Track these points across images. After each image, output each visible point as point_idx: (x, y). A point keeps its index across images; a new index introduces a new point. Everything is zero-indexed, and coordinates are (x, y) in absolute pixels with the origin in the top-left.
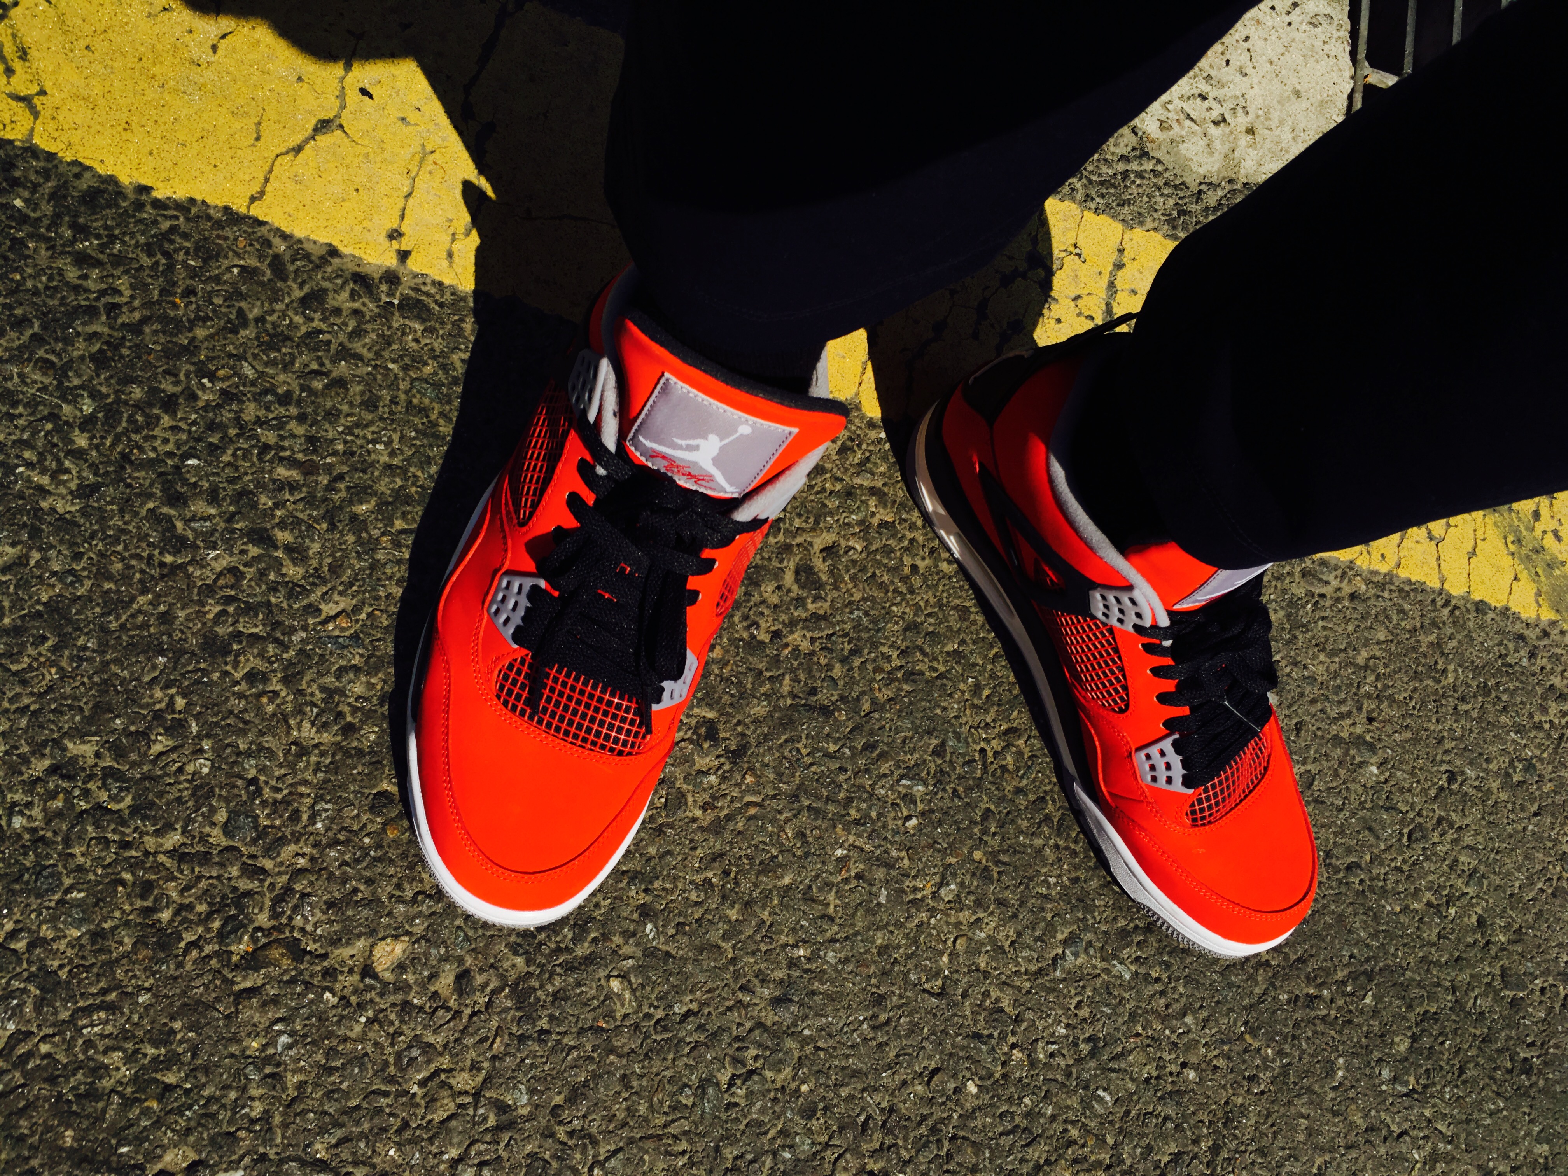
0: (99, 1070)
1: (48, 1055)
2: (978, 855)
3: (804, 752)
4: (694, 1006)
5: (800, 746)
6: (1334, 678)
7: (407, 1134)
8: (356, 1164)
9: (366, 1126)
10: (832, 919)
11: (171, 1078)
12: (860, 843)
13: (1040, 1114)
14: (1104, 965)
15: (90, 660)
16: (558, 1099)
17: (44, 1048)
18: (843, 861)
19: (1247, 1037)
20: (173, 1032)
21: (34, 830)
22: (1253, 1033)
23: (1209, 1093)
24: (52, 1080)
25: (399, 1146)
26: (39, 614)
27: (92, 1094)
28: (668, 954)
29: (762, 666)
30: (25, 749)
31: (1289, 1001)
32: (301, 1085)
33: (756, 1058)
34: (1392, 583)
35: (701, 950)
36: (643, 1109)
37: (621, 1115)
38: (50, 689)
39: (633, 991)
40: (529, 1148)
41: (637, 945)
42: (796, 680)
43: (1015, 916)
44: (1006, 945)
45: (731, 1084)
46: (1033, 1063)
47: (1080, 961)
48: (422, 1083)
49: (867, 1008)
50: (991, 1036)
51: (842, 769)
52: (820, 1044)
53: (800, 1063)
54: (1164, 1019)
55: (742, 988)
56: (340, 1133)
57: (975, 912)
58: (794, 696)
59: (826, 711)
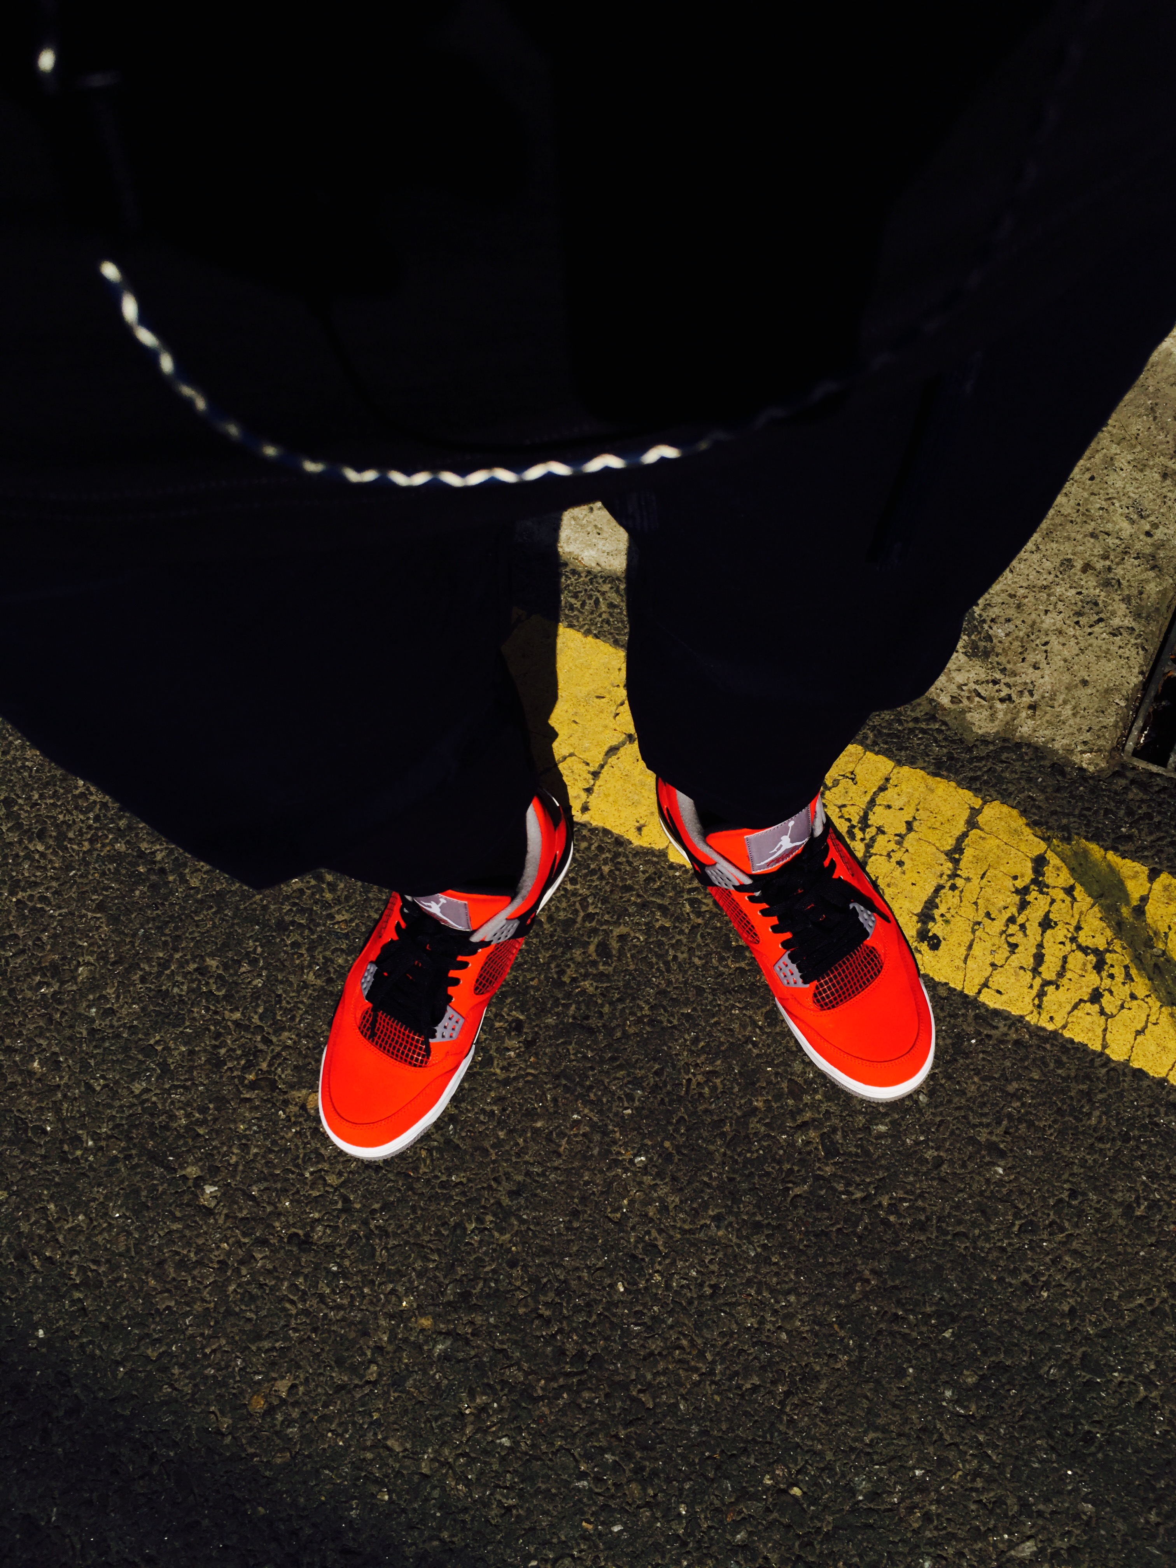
0: (173, 1117)
1: (154, 1103)
2: (667, 1144)
3: (572, 1052)
4: (464, 1180)
5: (570, 1047)
6: (982, 1096)
7: (297, 1197)
8: (269, 1203)
9: (279, 1186)
10: (559, 1155)
11: (201, 1131)
12: (591, 1115)
13: (664, 1321)
14: (738, 1241)
15: (227, 921)
16: (376, 1206)
17: (154, 1099)
18: (577, 1123)
20: (209, 1108)
21: (181, 996)
22: (841, 1325)
23: (795, 1354)
24: (152, 1115)
25: (291, 1202)
26: (213, 895)
27: (166, 1128)
28: (458, 1145)
29: (560, 996)
30: (189, 957)
31: (877, 1313)
32: (256, 1155)
33: (491, 1222)
34: (1057, 1040)
35: (476, 1149)
36: (419, 1228)
37: (407, 1227)
38: (208, 931)
39: (432, 1160)
40: (354, 1227)
41: (442, 1135)
42: (578, 1009)
43: (681, 1190)
44: (671, 1207)
46: (668, 1287)
47: (720, 1233)
48: (312, 1173)
49: (566, 1215)
50: (643, 1260)
51: (592, 1069)
52: (532, 1227)
53: (516, 1234)
54: (772, 1291)
55: (495, 1179)
56: (266, 1184)
57: (654, 1179)
58: (574, 1018)
59: (591, 1031)
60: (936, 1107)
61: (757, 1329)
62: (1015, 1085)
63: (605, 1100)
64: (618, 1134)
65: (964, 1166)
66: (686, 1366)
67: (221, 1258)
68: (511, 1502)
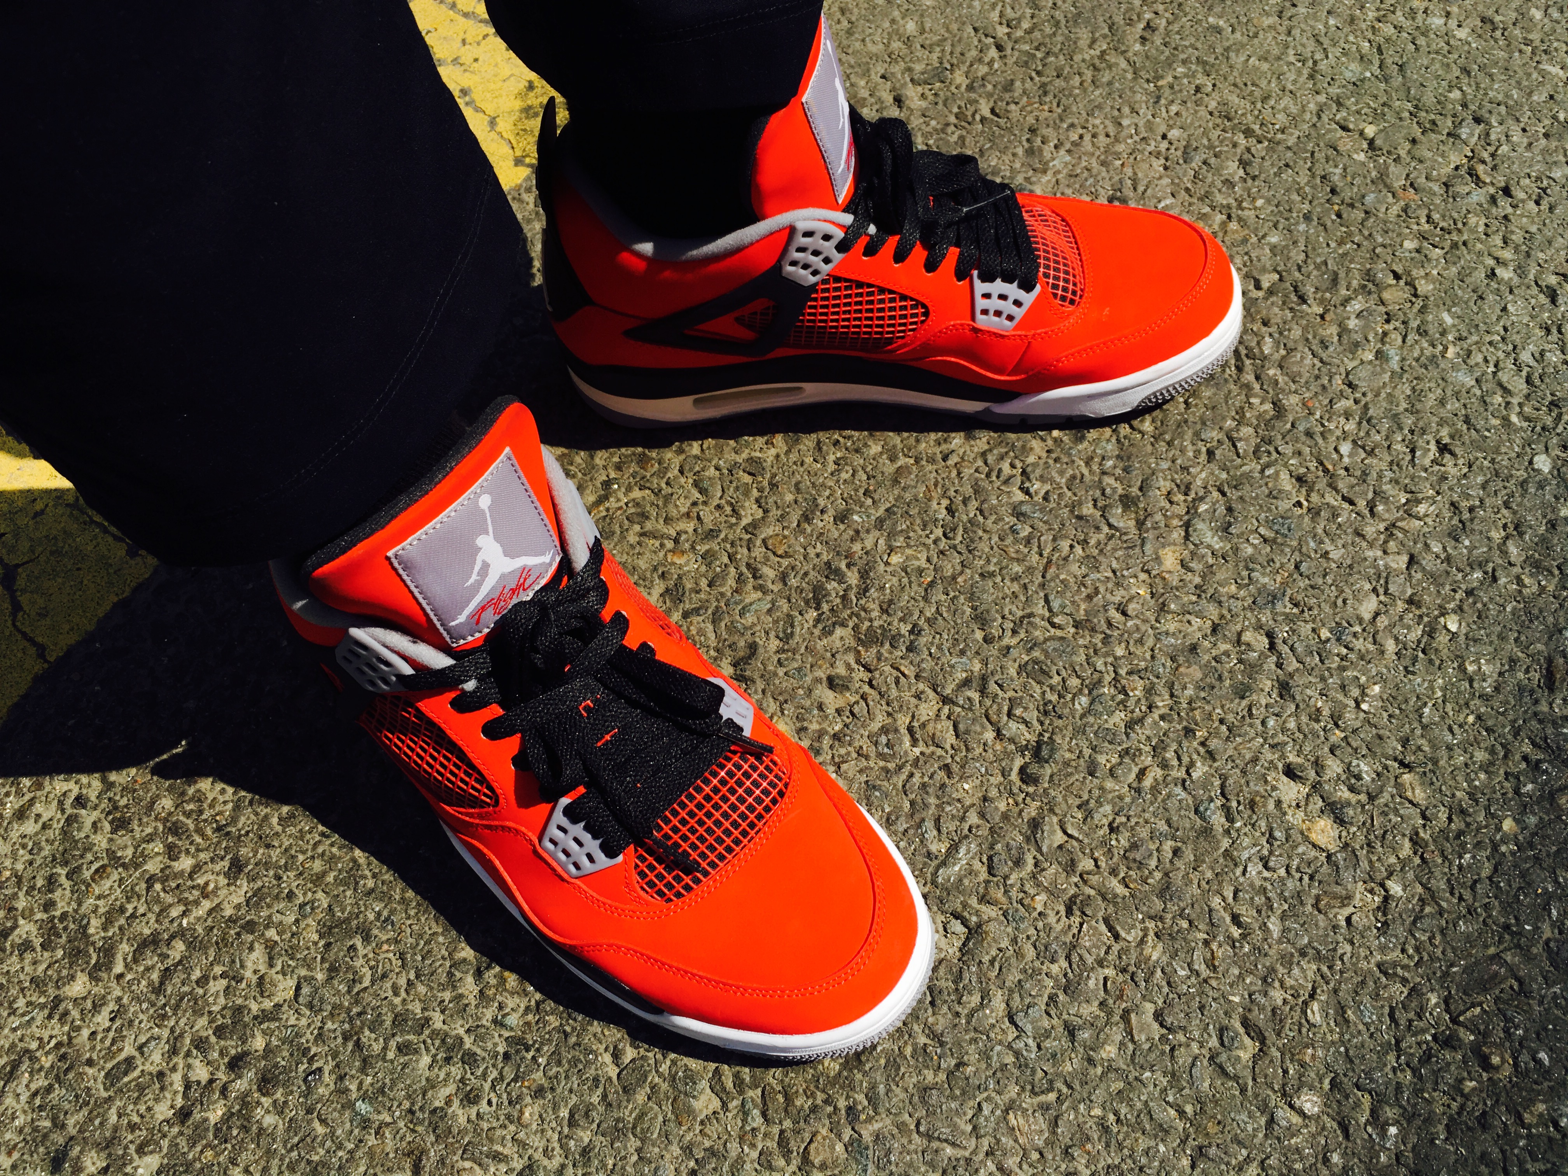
19: (1160, 83)
45: (1027, 492)
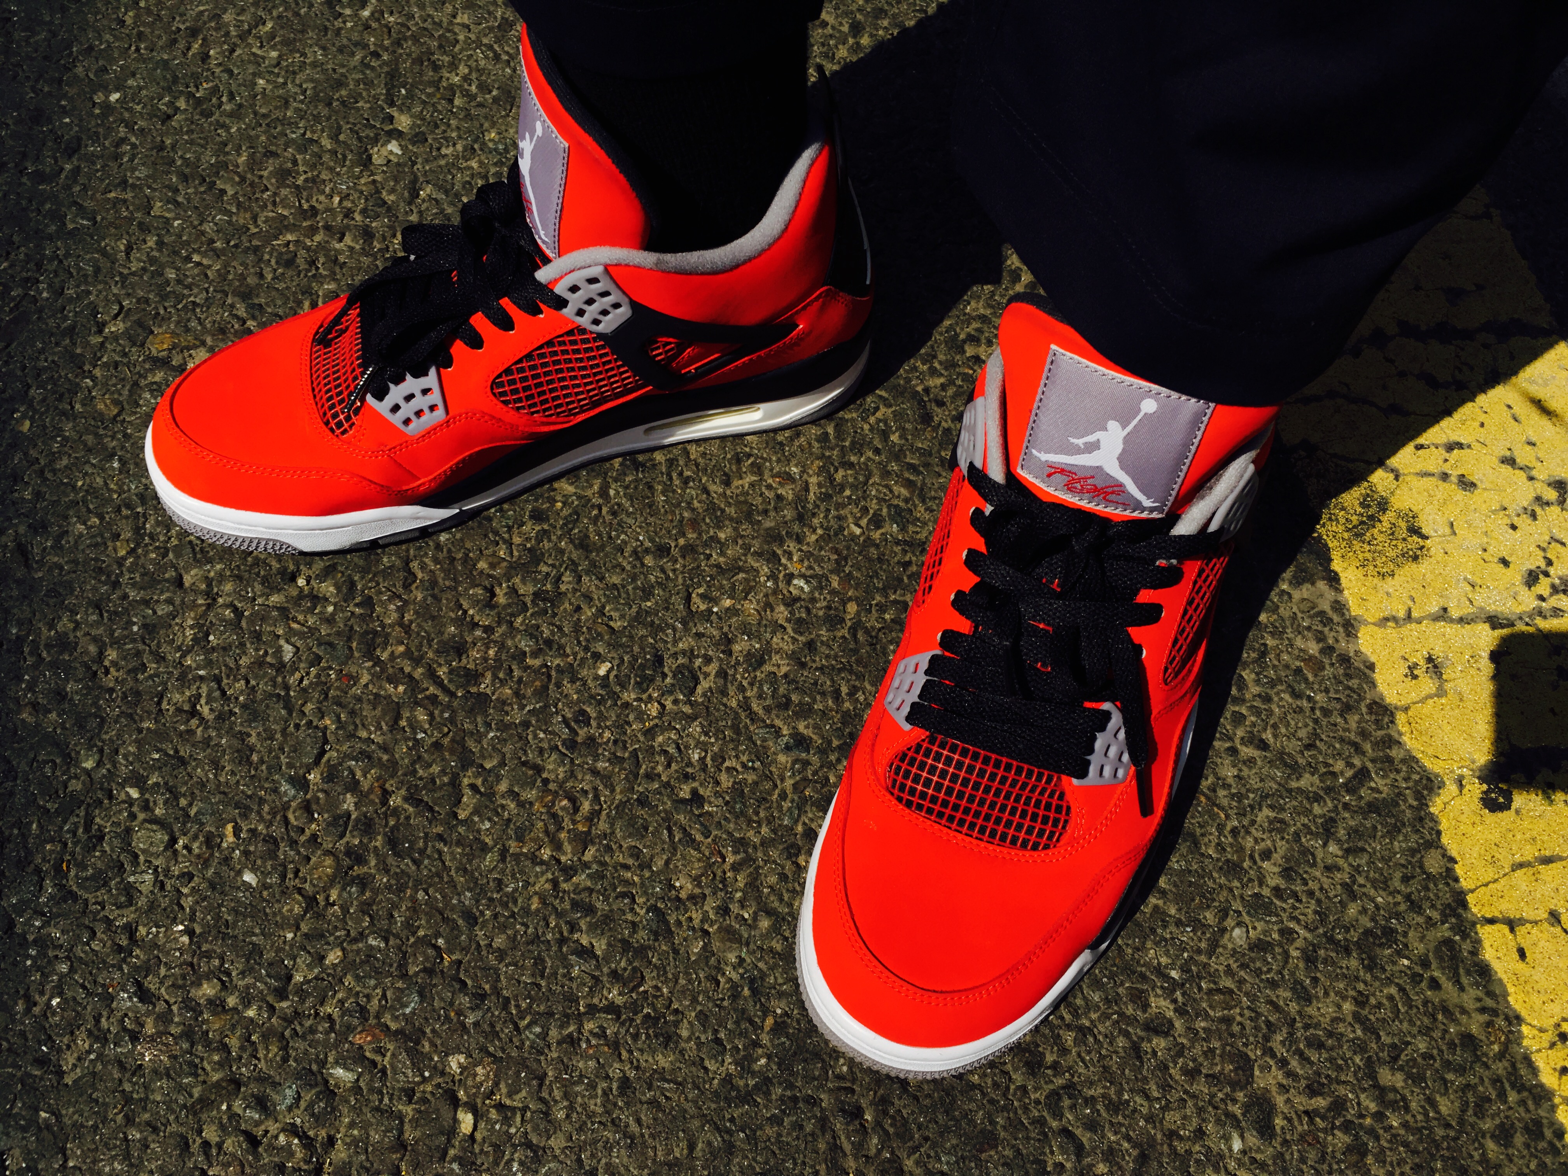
2: (852, 608)
3: (879, 415)
10: (727, 483)
12: (813, 489)
18: (788, 478)
29: (941, 357)
31: (840, 1077)
42: (943, 387)
46: (650, 733)
49: (651, 540)
50: (664, 676)
51: (877, 451)
52: (605, 510)
53: (579, 497)
54: (753, 884)
57: (788, 620)
60: (1243, 966)
61: (678, 899)
62: (1398, 1080)
63: (848, 492)
64: (814, 537)
65: (1192, 1074)
66: (552, 828)
67: (319, 206)
68: (205, 710)
